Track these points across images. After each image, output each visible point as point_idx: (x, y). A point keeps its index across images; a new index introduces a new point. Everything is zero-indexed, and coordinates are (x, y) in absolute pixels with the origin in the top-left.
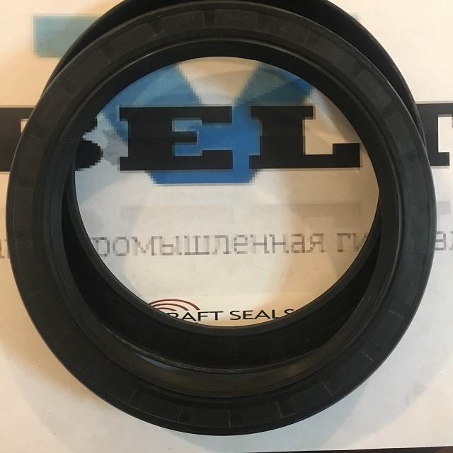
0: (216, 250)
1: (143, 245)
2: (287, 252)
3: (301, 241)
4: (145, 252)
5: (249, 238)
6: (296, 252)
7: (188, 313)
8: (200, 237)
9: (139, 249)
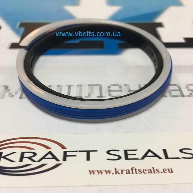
0: (89, 95)
1: (13, 91)
2: (166, 97)
3: (177, 89)
4: (12, 96)
5: (123, 87)
6: (175, 96)
7: (50, 153)
8: (73, 86)
9: (7, 94)
